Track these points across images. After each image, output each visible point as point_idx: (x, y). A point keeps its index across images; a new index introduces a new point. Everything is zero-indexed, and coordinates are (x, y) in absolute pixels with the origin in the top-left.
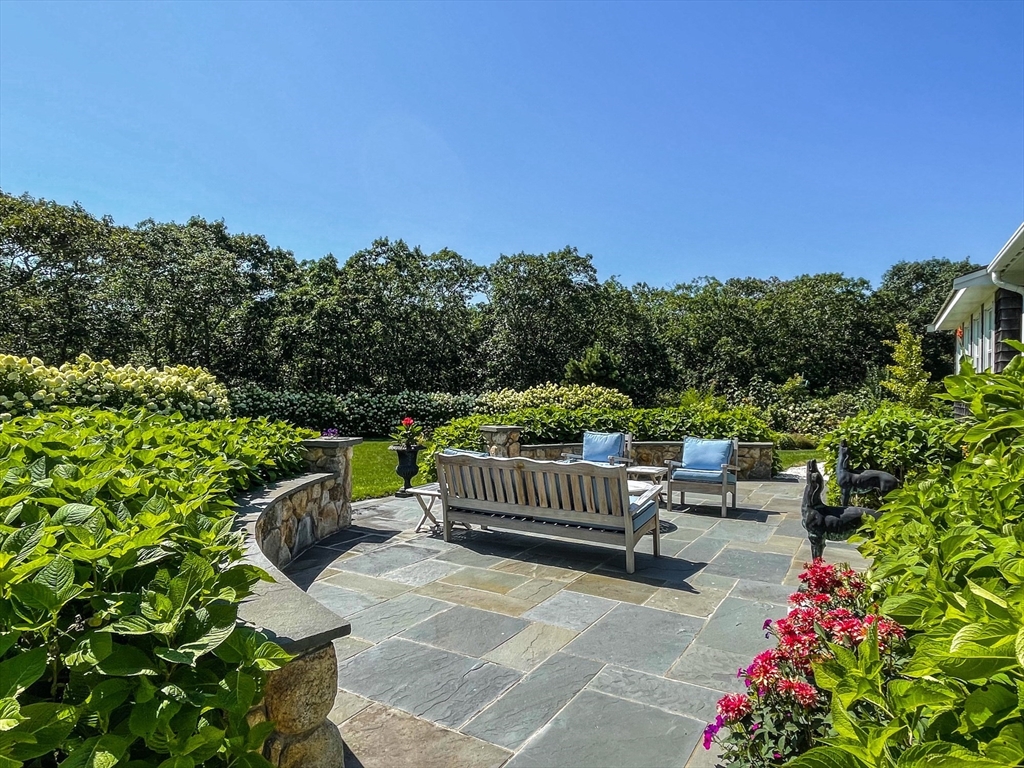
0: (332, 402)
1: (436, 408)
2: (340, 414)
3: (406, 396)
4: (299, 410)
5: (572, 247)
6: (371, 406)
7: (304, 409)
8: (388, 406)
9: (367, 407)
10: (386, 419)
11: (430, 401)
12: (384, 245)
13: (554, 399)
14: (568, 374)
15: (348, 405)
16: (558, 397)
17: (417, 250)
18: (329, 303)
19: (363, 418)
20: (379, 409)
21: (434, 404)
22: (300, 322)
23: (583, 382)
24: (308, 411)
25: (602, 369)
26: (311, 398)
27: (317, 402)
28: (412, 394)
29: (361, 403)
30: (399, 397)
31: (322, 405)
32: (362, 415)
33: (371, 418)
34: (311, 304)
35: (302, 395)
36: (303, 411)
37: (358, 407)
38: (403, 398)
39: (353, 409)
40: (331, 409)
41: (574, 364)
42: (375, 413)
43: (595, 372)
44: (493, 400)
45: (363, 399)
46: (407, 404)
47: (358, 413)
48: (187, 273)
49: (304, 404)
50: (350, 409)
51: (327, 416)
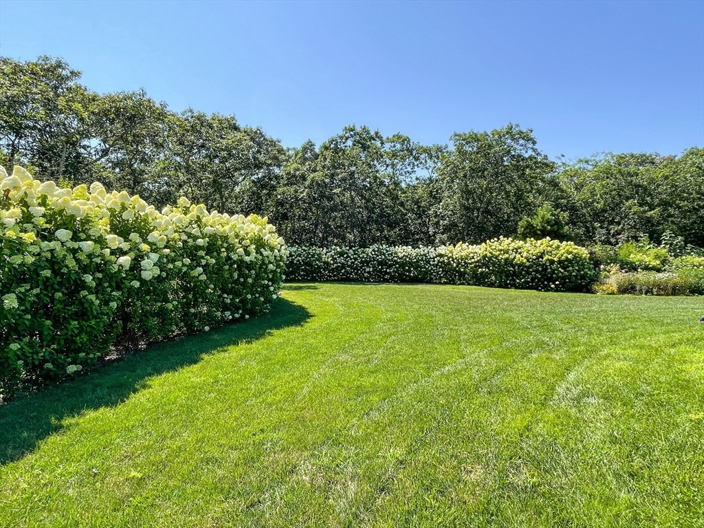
0: (320, 254)
1: (401, 258)
2: (326, 263)
3: (376, 249)
4: (296, 259)
5: (514, 124)
6: (349, 257)
7: (300, 258)
8: (363, 257)
9: (346, 258)
10: (361, 267)
11: (396, 253)
12: (352, 130)
13: (513, 250)
14: (520, 230)
15: (332, 256)
16: (517, 249)
17: (377, 133)
18: (318, 176)
19: (343, 266)
20: (356, 259)
21: (400, 255)
22: (296, 191)
23: (538, 237)
24: (303, 261)
25: (554, 225)
26: (304, 250)
27: (309, 253)
28: (381, 247)
29: (341, 254)
30: (371, 250)
31: (313, 256)
32: (343, 264)
33: (349, 266)
34: (304, 178)
35: (298, 248)
36: (298, 261)
37: (339, 257)
38: (374, 250)
39: (336, 259)
40: (319, 259)
41: (527, 221)
42: (352, 263)
43: (549, 227)
44: (451, 252)
45: (343, 251)
46: (378, 256)
47: (340, 263)
48: (222, 149)
49: (299, 255)
50: (334, 259)
51: (317, 265)
